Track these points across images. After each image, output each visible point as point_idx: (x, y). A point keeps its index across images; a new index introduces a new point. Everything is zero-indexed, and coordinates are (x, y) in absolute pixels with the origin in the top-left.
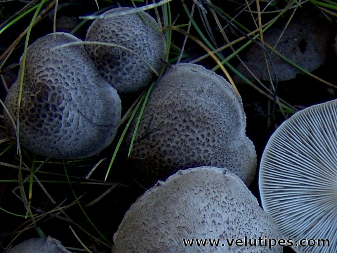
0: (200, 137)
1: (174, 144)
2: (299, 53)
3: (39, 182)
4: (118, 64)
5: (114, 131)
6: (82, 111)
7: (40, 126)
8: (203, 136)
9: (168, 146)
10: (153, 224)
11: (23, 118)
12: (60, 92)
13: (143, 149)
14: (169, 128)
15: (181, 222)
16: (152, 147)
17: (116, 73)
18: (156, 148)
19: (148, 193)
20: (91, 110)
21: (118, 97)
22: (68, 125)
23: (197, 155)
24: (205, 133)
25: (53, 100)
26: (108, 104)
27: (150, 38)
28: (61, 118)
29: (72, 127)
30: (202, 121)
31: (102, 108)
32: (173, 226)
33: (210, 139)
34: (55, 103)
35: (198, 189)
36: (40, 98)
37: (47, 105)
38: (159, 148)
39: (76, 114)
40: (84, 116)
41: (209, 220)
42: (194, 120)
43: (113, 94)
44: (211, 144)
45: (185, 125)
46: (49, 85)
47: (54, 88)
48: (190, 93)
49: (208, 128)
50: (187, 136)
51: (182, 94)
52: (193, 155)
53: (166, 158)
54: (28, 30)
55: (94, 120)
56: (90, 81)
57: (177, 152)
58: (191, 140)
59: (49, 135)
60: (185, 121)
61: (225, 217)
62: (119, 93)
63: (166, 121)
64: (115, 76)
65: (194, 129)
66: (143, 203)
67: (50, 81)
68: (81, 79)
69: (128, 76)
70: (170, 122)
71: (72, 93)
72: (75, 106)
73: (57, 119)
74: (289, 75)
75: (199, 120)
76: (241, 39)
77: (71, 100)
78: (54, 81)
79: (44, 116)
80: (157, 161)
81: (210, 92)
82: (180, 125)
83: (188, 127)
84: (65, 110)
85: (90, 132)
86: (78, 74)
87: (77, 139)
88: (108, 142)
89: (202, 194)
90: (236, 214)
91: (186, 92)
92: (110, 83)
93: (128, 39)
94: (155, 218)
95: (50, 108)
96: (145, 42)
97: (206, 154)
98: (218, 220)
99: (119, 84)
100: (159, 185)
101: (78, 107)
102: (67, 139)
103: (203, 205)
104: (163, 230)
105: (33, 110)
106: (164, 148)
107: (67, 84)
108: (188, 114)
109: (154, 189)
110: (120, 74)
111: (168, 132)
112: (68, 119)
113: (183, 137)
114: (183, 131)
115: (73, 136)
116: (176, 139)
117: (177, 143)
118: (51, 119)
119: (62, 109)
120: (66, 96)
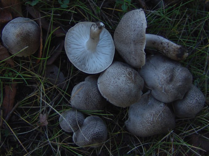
0: (92, 93)
1: (96, 100)
2: (55, 73)
3: (112, 132)
6: (95, 127)
7: (102, 136)
8: (91, 93)
12: (92, 134)
14: (92, 102)
15: (119, 91)
17: (80, 121)
18: (98, 104)
19: (111, 102)
20: (94, 125)
21: (86, 119)
22: (99, 129)
24: (90, 92)
25: (95, 136)
26: (90, 121)
27: (68, 115)
28: (99, 132)
29: (100, 128)
31: (92, 122)
32: (120, 93)
33: (91, 90)
34: (96, 135)
35: (107, 89)
36: (96, 139)
37: (97, 136)
39: (96, 128)
40: (96, 126)
41: (116, 84)
42: (88, 96)
43: (86, 120)
44: (92, 90)
45: (90, 99)
46: (92, 138)
47: (92, 136)
48: (80, 100)
49: (88, 92)
50: (92, 97)
51: (82, 102)
52: (96, 93)
53: (99, 101)
54: (75, 148)
55: (96, 123)
56: (86, 127)
57: (97, 98)
58: (93, 96)
59: (103, 133)
60: (89, 99)
61: (113, 80)
62: (85, 119)
63: (90, 104)
65: (90, 96)
66: (115, 103)
67: (90, 138)
68: (87, 130)
69: (80, 118)
70: (90, 103)
71: (91, 131)
72: (94, 129)
74: (62, 74)
75: (87, 95)
76: (58, 90)
77: (93, 131)
78: (90, 137)
79: (100, 136)
80: (101, 103)
81: (78, 94)
82: (90, 100)
83: (90, 97)
84: (96, 131)
85: (99, 123)
86: (86, 131)
87: (102, 126)
88: (98, 117)
89: (109, 88)
90: (111, 77)
91: (81, 101)
92: (83, 122)
93: (71, 121)
95: (97, 135)
96: (70, 116)
97: (95, 90)
98: (115, 82)
99: (83, 119)
100: (108, 100)
101: (94, 128)
103: (112, 87)
104: (122, 96)
105: (99, 140)
106: (97, 102)
107: (90, 133)
108: (87, 98)
109: (110, 101)
110: (81, 120)
112: (98, 130)
113: (93, 98)
114: (91, 98)
115: (102, 127)
116: (94, 100)
117: (95, 99)
118: (100, 134)
119: (96, 132)
120: (93, 132)
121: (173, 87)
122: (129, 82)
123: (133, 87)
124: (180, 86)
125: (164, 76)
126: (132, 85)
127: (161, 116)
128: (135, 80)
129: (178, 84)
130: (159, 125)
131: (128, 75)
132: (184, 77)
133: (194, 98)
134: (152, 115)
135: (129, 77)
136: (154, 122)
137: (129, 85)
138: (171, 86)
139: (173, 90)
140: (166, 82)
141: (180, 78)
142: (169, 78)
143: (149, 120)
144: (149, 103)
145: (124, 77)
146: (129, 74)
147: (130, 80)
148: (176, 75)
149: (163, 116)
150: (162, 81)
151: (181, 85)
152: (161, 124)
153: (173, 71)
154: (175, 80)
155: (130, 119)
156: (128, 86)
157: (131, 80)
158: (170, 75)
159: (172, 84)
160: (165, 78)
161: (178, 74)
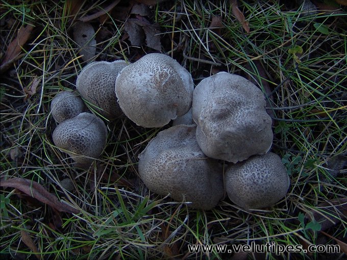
0: (104, 80)
4: (69, 109)
5: (97, 118)
6: (83, 127)
7: (85, 146)
9: (105, 94)
10: (131, 104)
11: (81, 153)
12: (72, 134)
13: (105, 106)
14: (98, 92)
15: (131, 92)
16: (105, 102)
17: (73, 112)
18: (105, 100)
20: (84, 124)
21: (83, 113)
22: (87, 134)
23: (111, 83)
24: (103, 77)
25: (75, 138)
26: (84, 117)
28: (83, 136)
29: (89, 133)
30: (97, 78)
32: (132, 96)
33: (106, 76)
36: (73, 143)
38: (106, 98)
39: (84, 130)
40: (85, 127)
41: (132, 80)
43: (81, 114)
44: (108, 76)
45: (97, 85)
46: (69, 138)
47: (70, 136)
48: (86, 81)
49: (101, 76)
50: (102, 85)
51: (85, 85)
53: (110, 96)
54: (52, 146)
55: (88, 123)
56: (72, 121)
57: (108, 91)
58: (104, 84)
59: (90, 144)
60: (96, 85)
64: (74, 112)
65: (100, 82)
67: (67, 137)
68: (70, 125)
69: (75, 107)
70: (95, 91)
71: (74, 130)
72: (80, 130)
73: (83, 138)
74: (94, 42)
75: (97, 79)
77: (77, 131)
79: (81, 143)
80: (111, 101)
82: (97, 87)
85: (93, 127)
86: (68, 126)
87: (95, 133)
92: (76, 115)
94: (128, 104)
95: (78, 140)
96: (63, 97)
99: (78, 112)
101: (81, 128)
102: (93, 137)
104: (133, 100)
105: (78, 148)
106: (106, 96)
107: (70, 131)
108: (93, 83)
110: (74, 110)
111: (99, 93)
112: (85, 134)
113: (102, 87)
115: (93, 134)
116: (102, 90)
117: (104, 90)
118: (83, 141)
119: (79, 135)
120: (75, 132)
121: (217, 128)
122: (152, 86)
123: (155, 95)
124: (229, 132)
125: (214, 105)
126: (155, 93)
127: (180, 167)
128: (165, 88)
129: (228, 129)
130: (170, 177)
131: (157, 76)
132: (246, 124)
133: (252, 171)
134: (168, 157)
135: (159, 79)
136: (164, 168)
137: (150, 89)
138: (215, 125)
139: (215, 133)
140: (210, 115)
141: (238, 122)
142: (218, 112)
143: (160, 162)
144: (184, 143)
145: (151, 75)
146: (161, 76)
147: (157, 83)
148: (236, 114)
149: (183, 168)
150: (207, 111)
151: (233, 133)
152: (174, 178)
153: (235, 106)
154: (228, 121)
155: (145, 152)
156: (148, 90)
157: (158, 85)
158: (224, 107)
159: (218, 124)
160: (213, 108)
161: (240, 114)
